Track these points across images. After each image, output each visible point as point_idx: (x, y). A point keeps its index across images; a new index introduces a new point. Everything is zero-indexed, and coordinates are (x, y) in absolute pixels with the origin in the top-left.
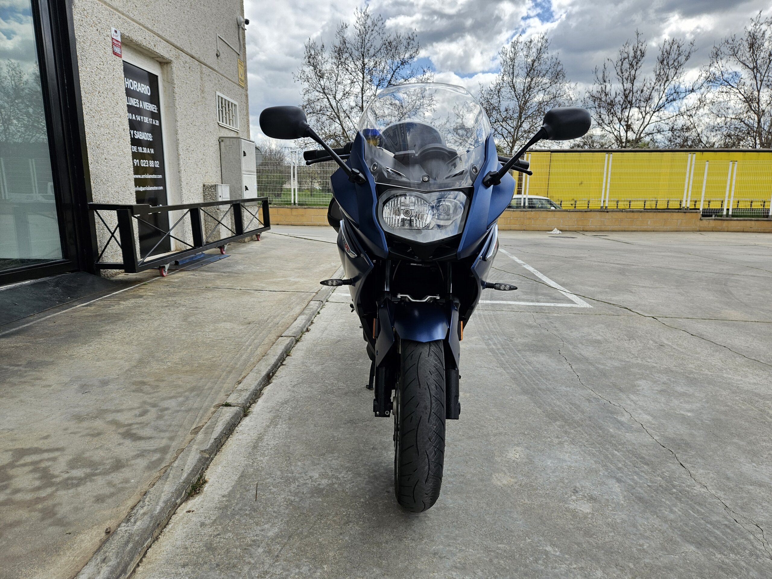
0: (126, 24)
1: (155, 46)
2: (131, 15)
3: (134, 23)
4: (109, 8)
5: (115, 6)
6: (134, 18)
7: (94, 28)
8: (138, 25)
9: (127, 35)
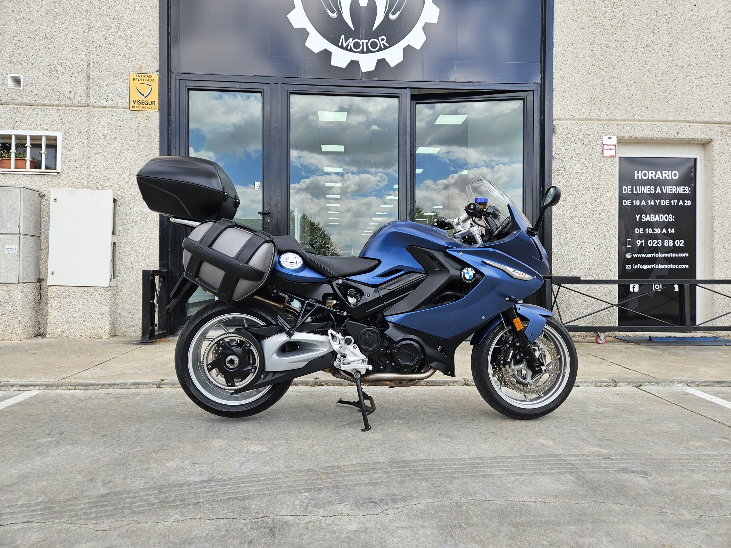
0: (628, 128)
1: (678, 133)
2: (638, 117)
3: (642, 123)
4: (602, 122)
5: (613, 118)
6: (643, 118)
7: (579, 143)
8: (648, 123)
9: (629, 136)
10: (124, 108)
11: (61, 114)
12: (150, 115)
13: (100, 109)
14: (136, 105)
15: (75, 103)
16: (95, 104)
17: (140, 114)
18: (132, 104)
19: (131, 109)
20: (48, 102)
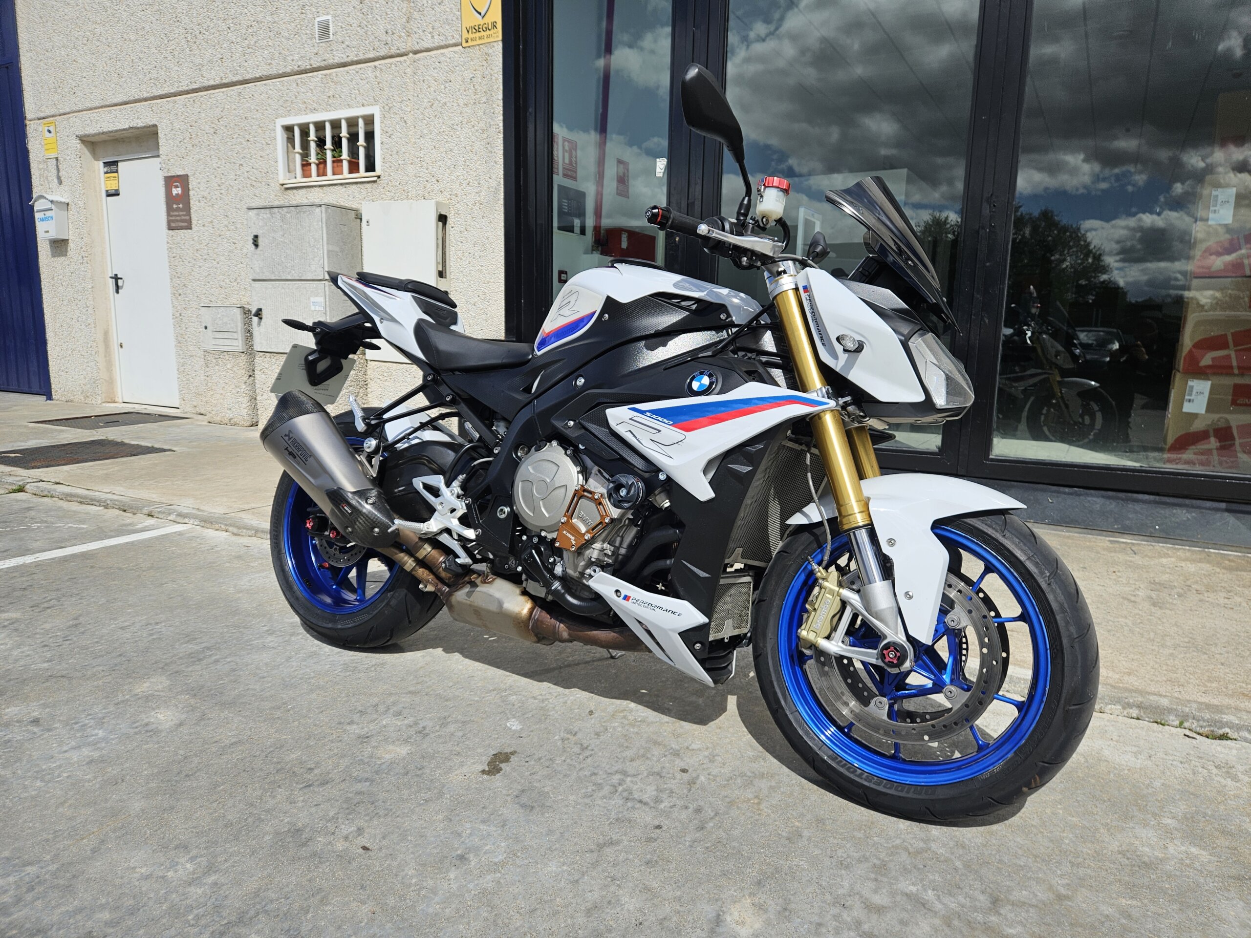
10: (456, 45)
11: (378, 73)
12: (490, 51)
13: (425, 54)
14: (471, 36)
15: (394, 51)
16: (417, 48)
17: (476, 52)
18: (465, 35)
19: (465, 45)
20: (362, 57)
